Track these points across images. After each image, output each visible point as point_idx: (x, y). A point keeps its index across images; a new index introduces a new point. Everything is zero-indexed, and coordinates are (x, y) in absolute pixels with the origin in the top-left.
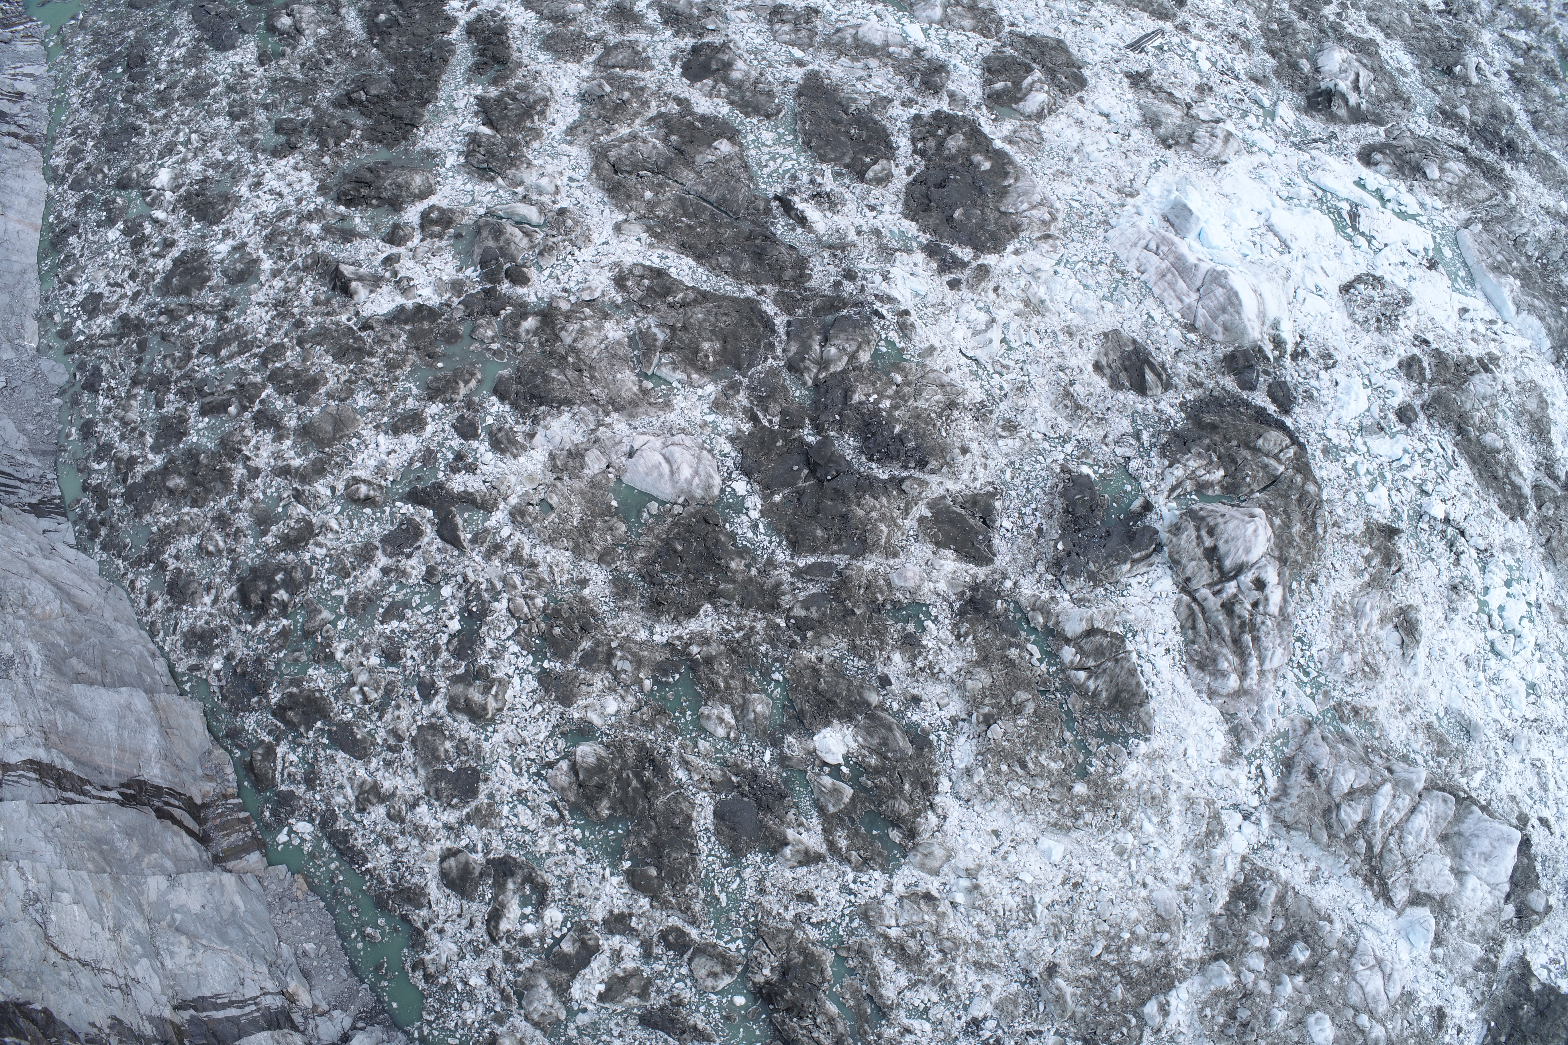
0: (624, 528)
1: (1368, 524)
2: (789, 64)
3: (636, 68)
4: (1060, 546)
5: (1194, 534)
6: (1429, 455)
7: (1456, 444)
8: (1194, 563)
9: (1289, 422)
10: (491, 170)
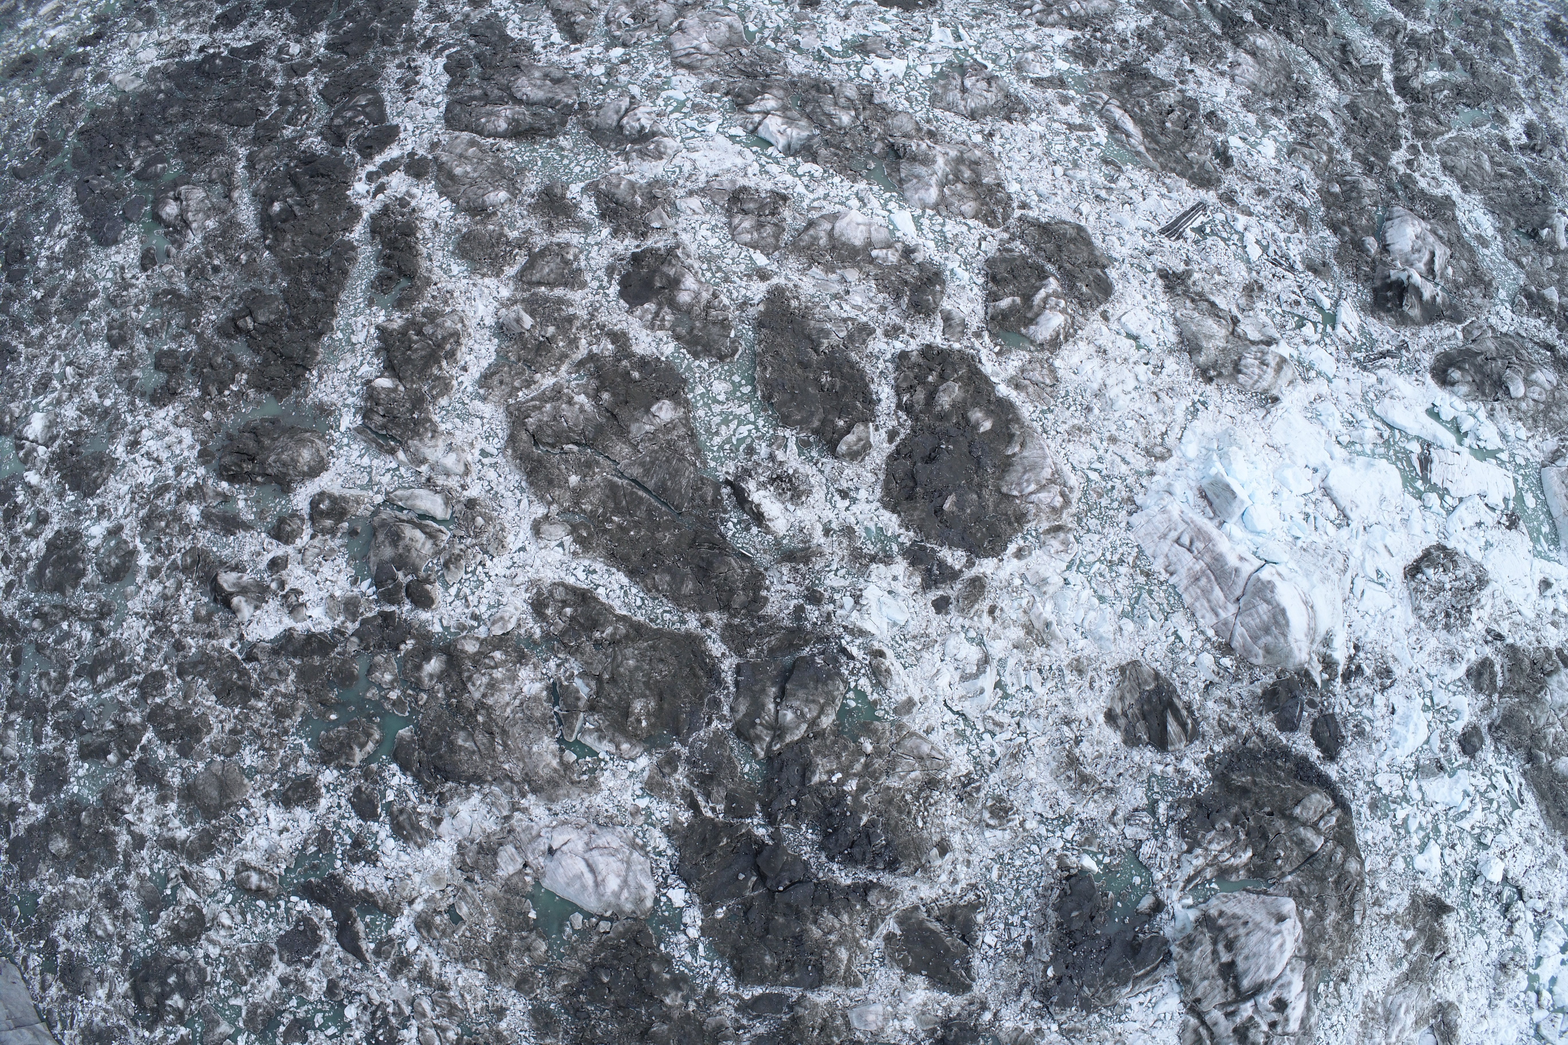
0: (544, 948)
1: (1414, 898)
2: (749, 277)
3: (566, 285)
4: (1050, 973)
5: (1209, 948)
6: (1492, 794)
7: (1524, 774)
8: (1206, 983)
9: (1332, 771)
10: (393, 438)
